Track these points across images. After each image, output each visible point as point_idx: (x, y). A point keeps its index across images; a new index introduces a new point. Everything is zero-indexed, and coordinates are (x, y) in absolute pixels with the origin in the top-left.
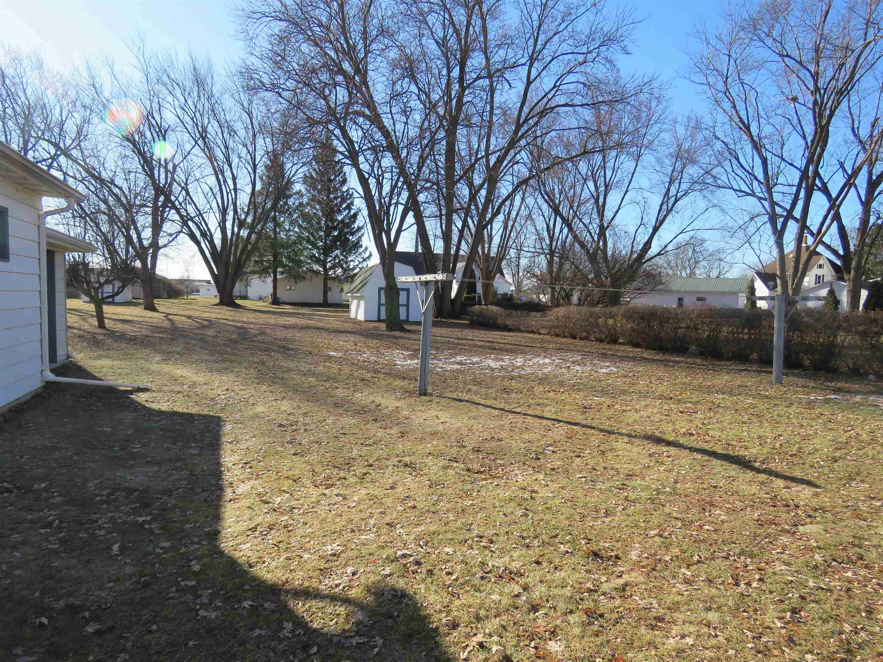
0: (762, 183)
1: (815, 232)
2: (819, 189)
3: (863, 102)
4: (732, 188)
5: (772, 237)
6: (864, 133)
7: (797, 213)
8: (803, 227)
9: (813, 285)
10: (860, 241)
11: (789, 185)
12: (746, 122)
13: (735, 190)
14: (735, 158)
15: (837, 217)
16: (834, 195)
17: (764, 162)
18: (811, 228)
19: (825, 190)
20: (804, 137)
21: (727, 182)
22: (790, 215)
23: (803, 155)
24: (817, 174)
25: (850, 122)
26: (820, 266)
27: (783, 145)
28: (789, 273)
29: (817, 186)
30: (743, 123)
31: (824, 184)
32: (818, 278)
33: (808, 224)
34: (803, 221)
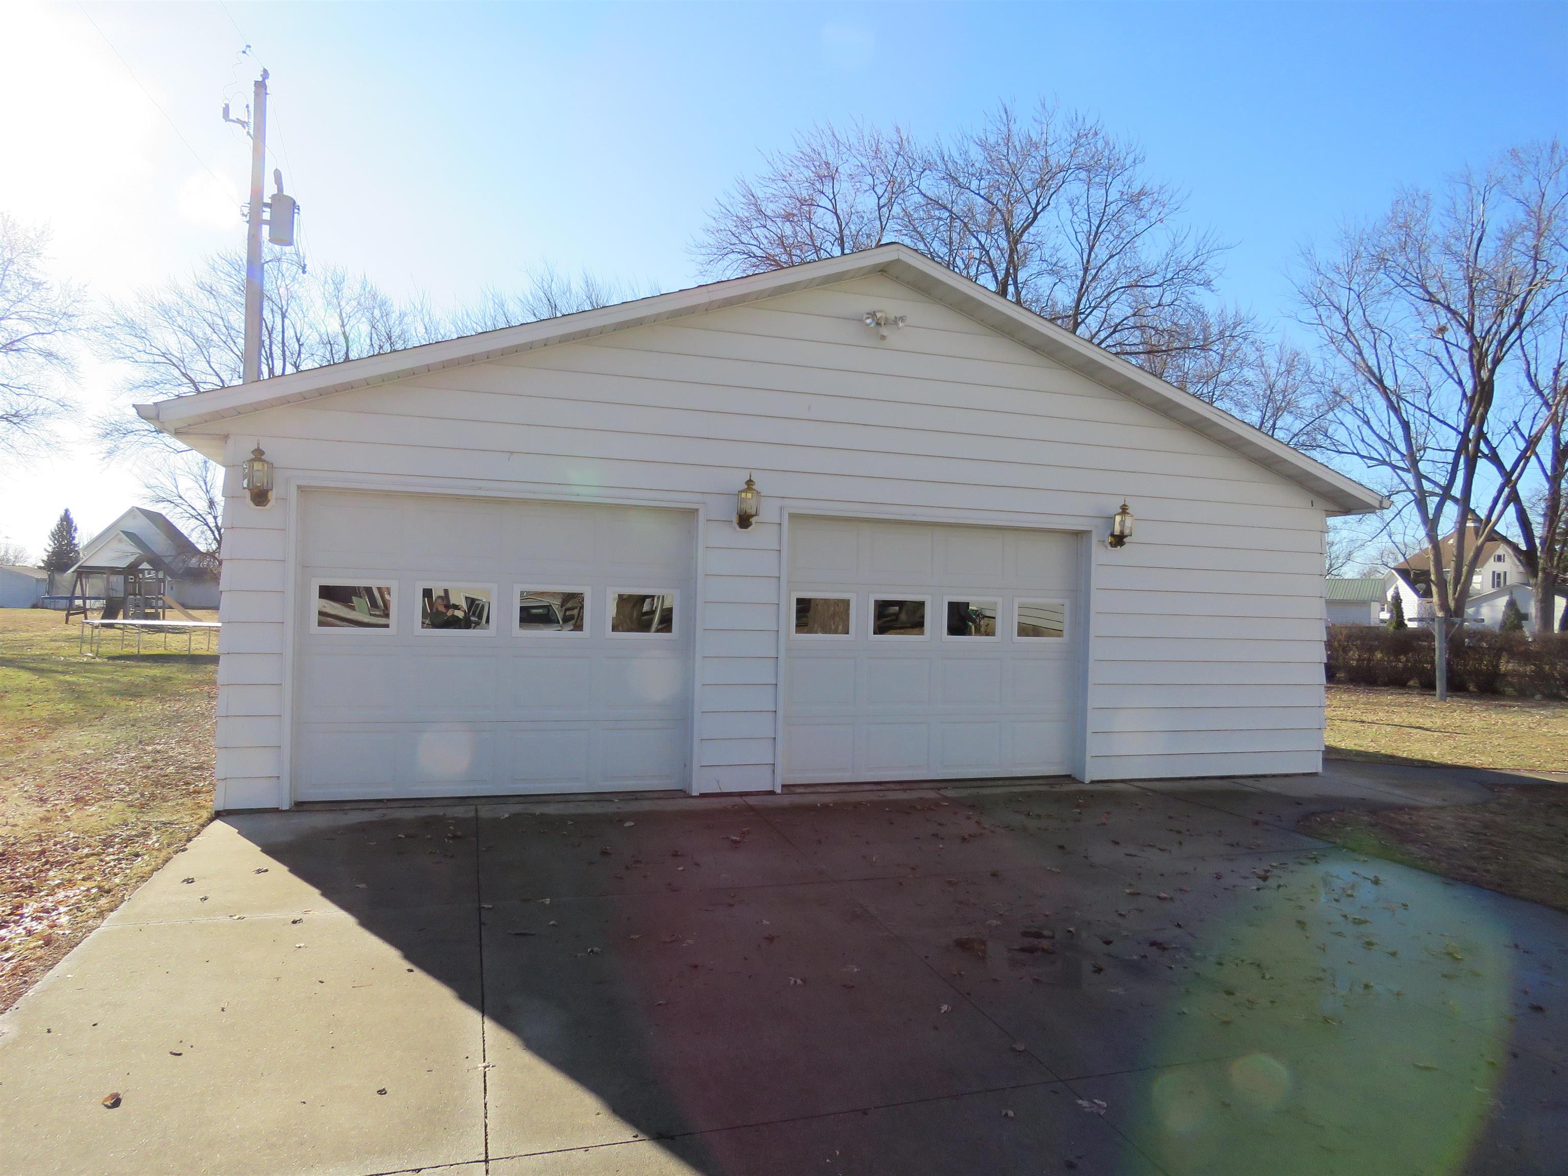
0: (1404, 455)
1: (1483, 517)
2: (1485, 456)
3: (1540, 338)
4: (1358, 454)
5: (1422, 527)
6: (1545, 379)
7: (1456, 491)
8: (1466, 511)
9: (1489, 589)
10: (1548, 531)
11: (1441, 450)
12: (1378, 374)
13: (1362, 457)
14: (1365, 422)
15: (1514, 498)
16: (1508, 467)
17: (1406, 426)
18: (1477, 512)
19: (1494, 459)
20: (1460, 383)
21: (1351, 446)
22: (1446, 494)
23: (1460, 409)
24: (1481, 435)
25: (1524, 367)
26: (1499, 558)
27: (1429, 395)
28: (1449, 571)
29: (1482, 452)
30: (1373, 374)
31: (1493, 450)
32: (1497, 579)
33: (1472, 506)
34: (1464, 501)
